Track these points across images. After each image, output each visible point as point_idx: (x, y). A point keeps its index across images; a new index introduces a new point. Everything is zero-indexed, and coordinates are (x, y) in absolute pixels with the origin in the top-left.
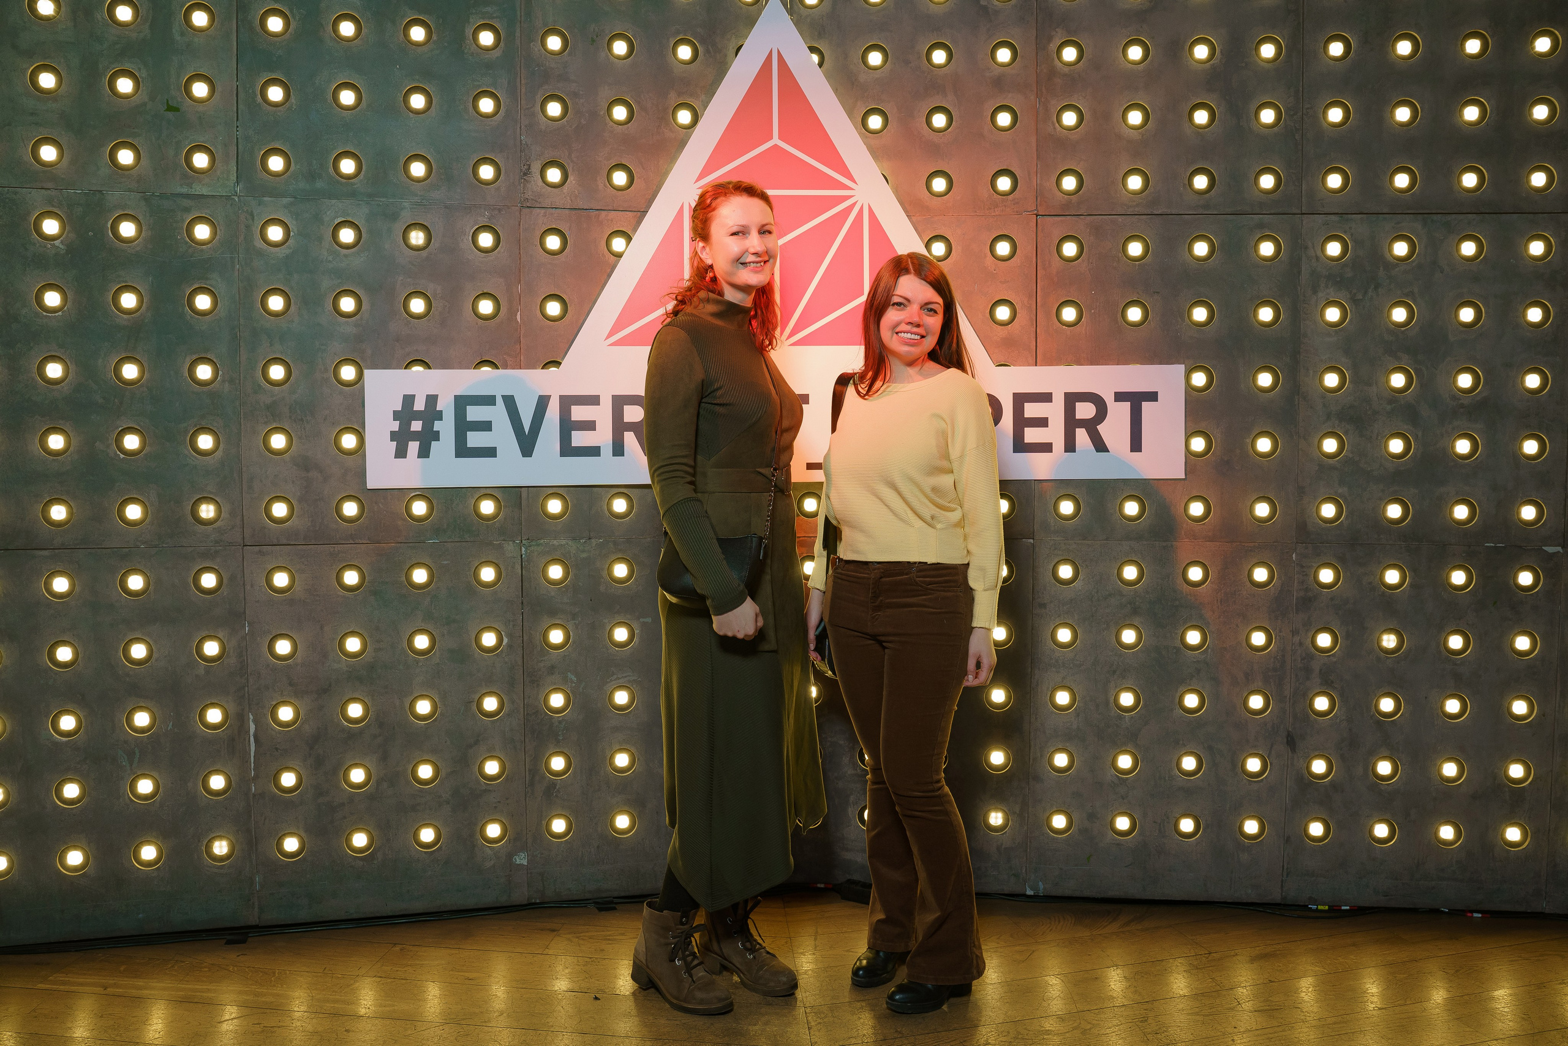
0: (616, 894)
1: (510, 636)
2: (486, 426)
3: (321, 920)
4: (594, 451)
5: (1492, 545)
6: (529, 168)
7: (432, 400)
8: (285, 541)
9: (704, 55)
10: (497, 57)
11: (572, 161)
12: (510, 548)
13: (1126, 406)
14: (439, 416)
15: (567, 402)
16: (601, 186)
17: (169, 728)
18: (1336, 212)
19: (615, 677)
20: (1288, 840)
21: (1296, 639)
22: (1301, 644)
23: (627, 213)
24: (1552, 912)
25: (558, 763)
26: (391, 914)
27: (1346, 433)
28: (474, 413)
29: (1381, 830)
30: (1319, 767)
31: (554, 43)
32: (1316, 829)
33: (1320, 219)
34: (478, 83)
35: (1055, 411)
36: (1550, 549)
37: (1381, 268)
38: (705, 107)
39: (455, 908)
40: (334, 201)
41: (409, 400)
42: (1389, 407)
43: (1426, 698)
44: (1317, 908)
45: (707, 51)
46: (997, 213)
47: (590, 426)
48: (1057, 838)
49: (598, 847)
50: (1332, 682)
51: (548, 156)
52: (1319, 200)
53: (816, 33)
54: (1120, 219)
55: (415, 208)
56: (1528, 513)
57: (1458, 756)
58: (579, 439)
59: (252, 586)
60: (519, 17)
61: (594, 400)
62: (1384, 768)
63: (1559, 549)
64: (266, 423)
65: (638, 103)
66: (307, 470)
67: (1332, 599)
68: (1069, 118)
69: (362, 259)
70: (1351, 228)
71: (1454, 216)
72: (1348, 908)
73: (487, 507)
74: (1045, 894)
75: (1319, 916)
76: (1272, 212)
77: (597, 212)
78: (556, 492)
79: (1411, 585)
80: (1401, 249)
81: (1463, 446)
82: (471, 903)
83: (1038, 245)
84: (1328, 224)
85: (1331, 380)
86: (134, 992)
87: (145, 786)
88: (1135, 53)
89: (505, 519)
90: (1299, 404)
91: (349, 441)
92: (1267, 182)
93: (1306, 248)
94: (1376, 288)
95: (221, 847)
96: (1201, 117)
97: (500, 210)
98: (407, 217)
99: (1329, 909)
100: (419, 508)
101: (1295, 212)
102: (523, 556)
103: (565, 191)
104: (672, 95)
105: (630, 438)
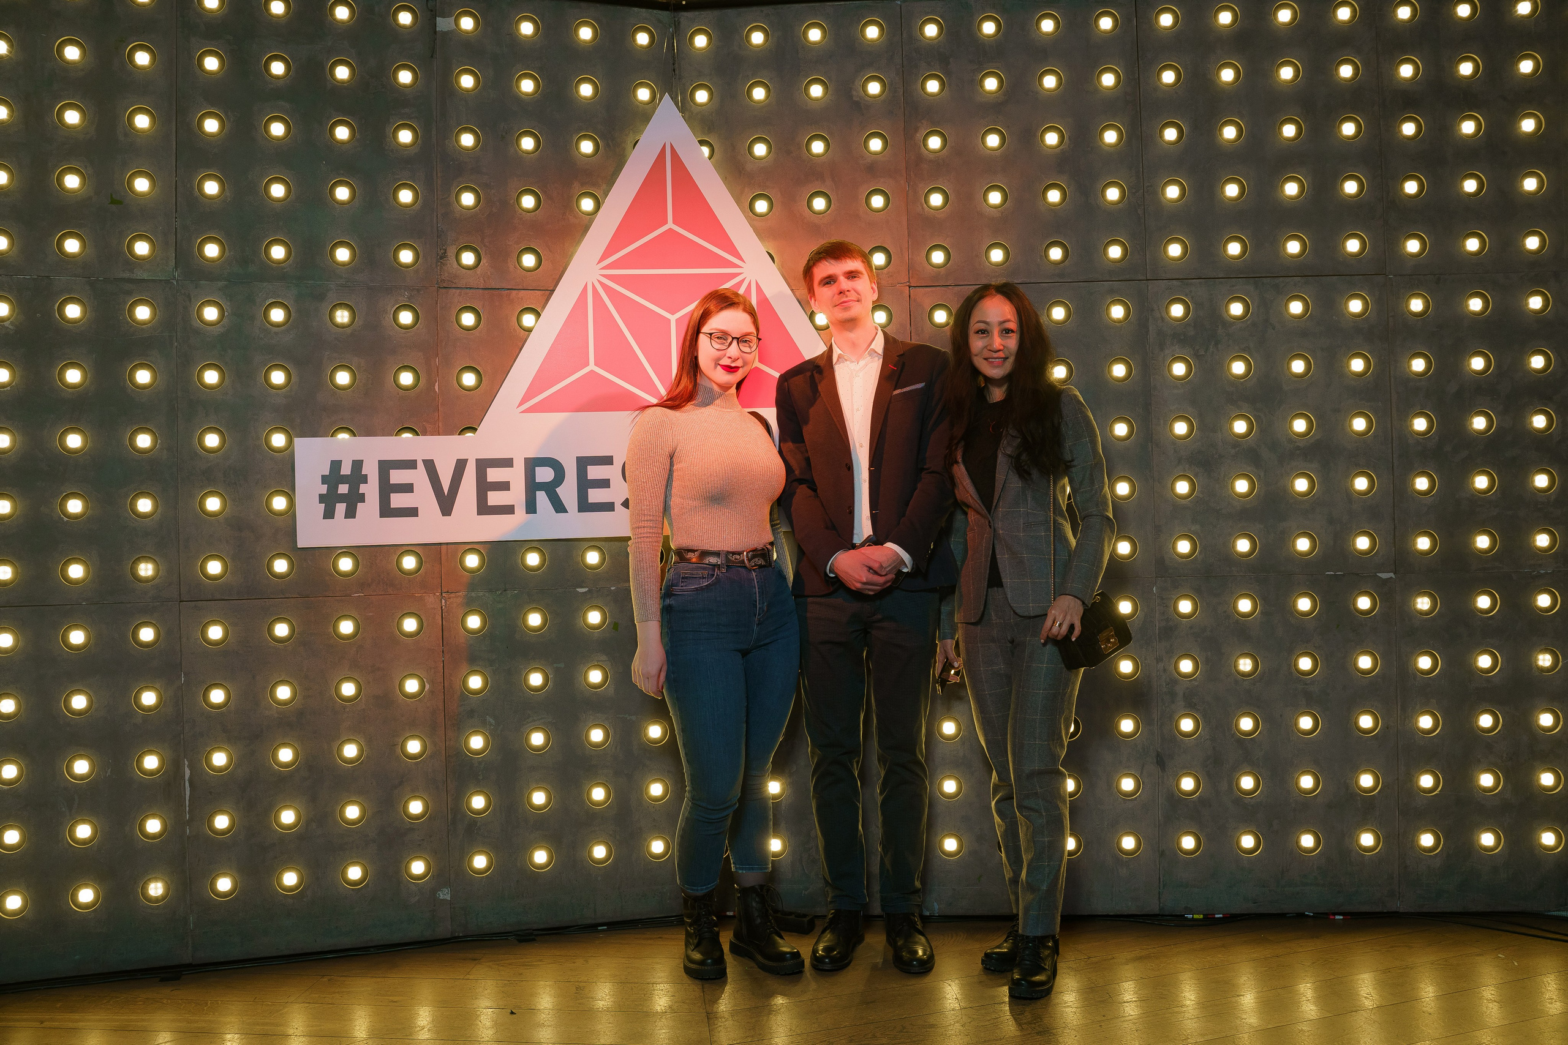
0: (535, 927)
1: (432, 682)
2: (408, 488)
3: (253, 957)
4: (509, 510)
5: (1332, 573)
6: (445, 253)
8: (218, 597)
9: (605, 149)
10: (415, 154)
11: (485, 246)
12: (431, 600)
14: (364, 479)
15: (483, 465)
16: (511, 267)
17: (107, 775)
18: (1178, 277)
19: (531, 719)
20: (1162, 854)
21: (1161, 666)
22: (1165, 670)
23: (536, 291)
24: (1406, 911)
25: (478, 802)
26: (320, 950)
27: (1196, 476)
28: (397, 477)
29: (1247, 841)
30: (1187, 784)
31: (467, 140)
32: (1188, 843)
33: (1163, 284)
34: (398, 177)
36: (1384, 576)
38: (606, 196)
39: (382, 943)
40: (265, 284)
41: (336, 465)
42: (1233, 451)
43: (1281, 716)
44: (1193, 917)
45: (608, 145)
47: (504, 486)
48: (949, 860)
49: (518, 881)
50: (1195, 704)
51: (463, 241)
52: (1162, 267)
53: (707, 128)
55: (340, 290)
56: (1363, 543)
57: (1313, 769)
58: (495, 498)
59: (188, 639)
60: (435, 119)
61: (508, 463)
62: (1247, 783)
63: (1392, 575)
64: (202, 488)
65: (544, 192)
66: (240, 530)
67: (1191, 628)
68: (936, 200)
69: (291, 336)
70: (1191, 292)
71: (1281, 279)
72: (1221, 916)
73: (409, 563)
74: (940, 914)
75: (1194, 924)
76: (1120, 278)
77: (508, 291)
78: (472, 547)
79: (1262, 613)
80: (1236, 309)
81: (1301, 485)
82: (396, 938)
83: (911, 313)
84: (1171, 289)
85: (1181, 428)
86: (71, 1025)
87: (84, 831)
88: (993, 141)
89: (426, 573)
90: (1152, 451)
91: (279, 503)
92: (1115, 252)
93: (1153, 310)
94: (1216, 344)
95: (156, 888)
96: (1054, 196)
97: (418, 291)
98: (333, 297)
99: (1204, 918)
100: (346, 564)
101: (1140, 278)
102: (443, 607)
103: (478, 272)
104: (576, 185)
105: (541, 497)
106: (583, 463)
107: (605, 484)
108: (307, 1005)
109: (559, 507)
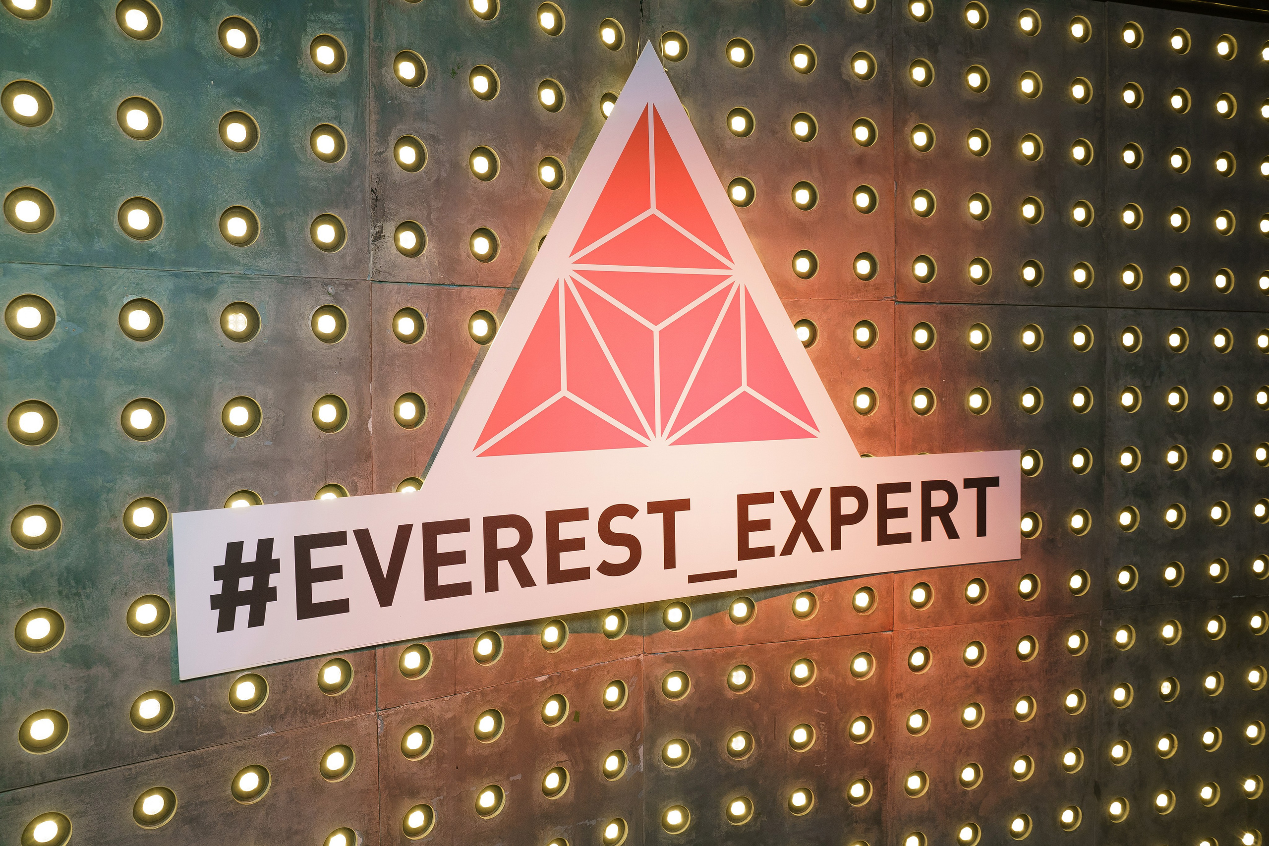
1: (366, 834)
2: (335, 573)
4: (464, 589)
5: (1237, 596)
6: (382, 232)
7: (265, 546)
8: (53, 776)
9: (571, 103)
10: (341, 83)
11: (431, 224)
12: (364, 723)
13: (974, 491)
14: (275, 566)
15: (432, 530)
16: (464, 256)
18: (1132, 306)
21: (1101, 697)
22: (1104, 701)
23: (492, 289)
27: (1137, 507)
28: (320, 558)
30: (1116, 809)
31: (407, 70)
33: (1120, 312)
34: (317, 115)
35: (912, 501)
37: (1164, 358)
40: (122, 272)
41: (235, 549)
42: (1168, 482)
43: (1192, 734)
45: (573, 98)
46: (860, 298)
47: (458, 558)
50: (1128, 732)
51: (403, 217)
52: (1119, 295)
53: (681, 89)
54: (966, 308)
55: (237, 282)
56: (1259, 566)
57: (1212, 780)
58: (447, 575)
60: (367, 33)
61: (462, 526)
62: (1162, 800)
64: (20, 606)
65: (503, 154)
66: (87, 665)
67: (1126, 656)
68: (921, 204)
69: (164, 355)
70: (1141, 321)
71: (1212, 313)
73: (333, 675)
76: (1085, 305)
77: (458, 288)
78: (414, 644)
79: (1183, 637)
80: (1175, 340)
81: (1216, 513)
83: (896, 332)
84: (1126, 318)
85: (1126, 459)
88: (976, 144)
89: (357, 687)
90: (1104, 483)
91: (146, 614)
92: (1080, 276)
93: (1110, 337)
94: (1160, 376)
96: (1029, 211)
97: (346, 286)
98: (227, 294)
100: (246, 691)
101: (1102, 305)
102: (379, 730)
103: (423, 261)
104: (539, 147)
105: (504, 568)
106: (554, 519)
107: (578, 544)
109: (525, 580)
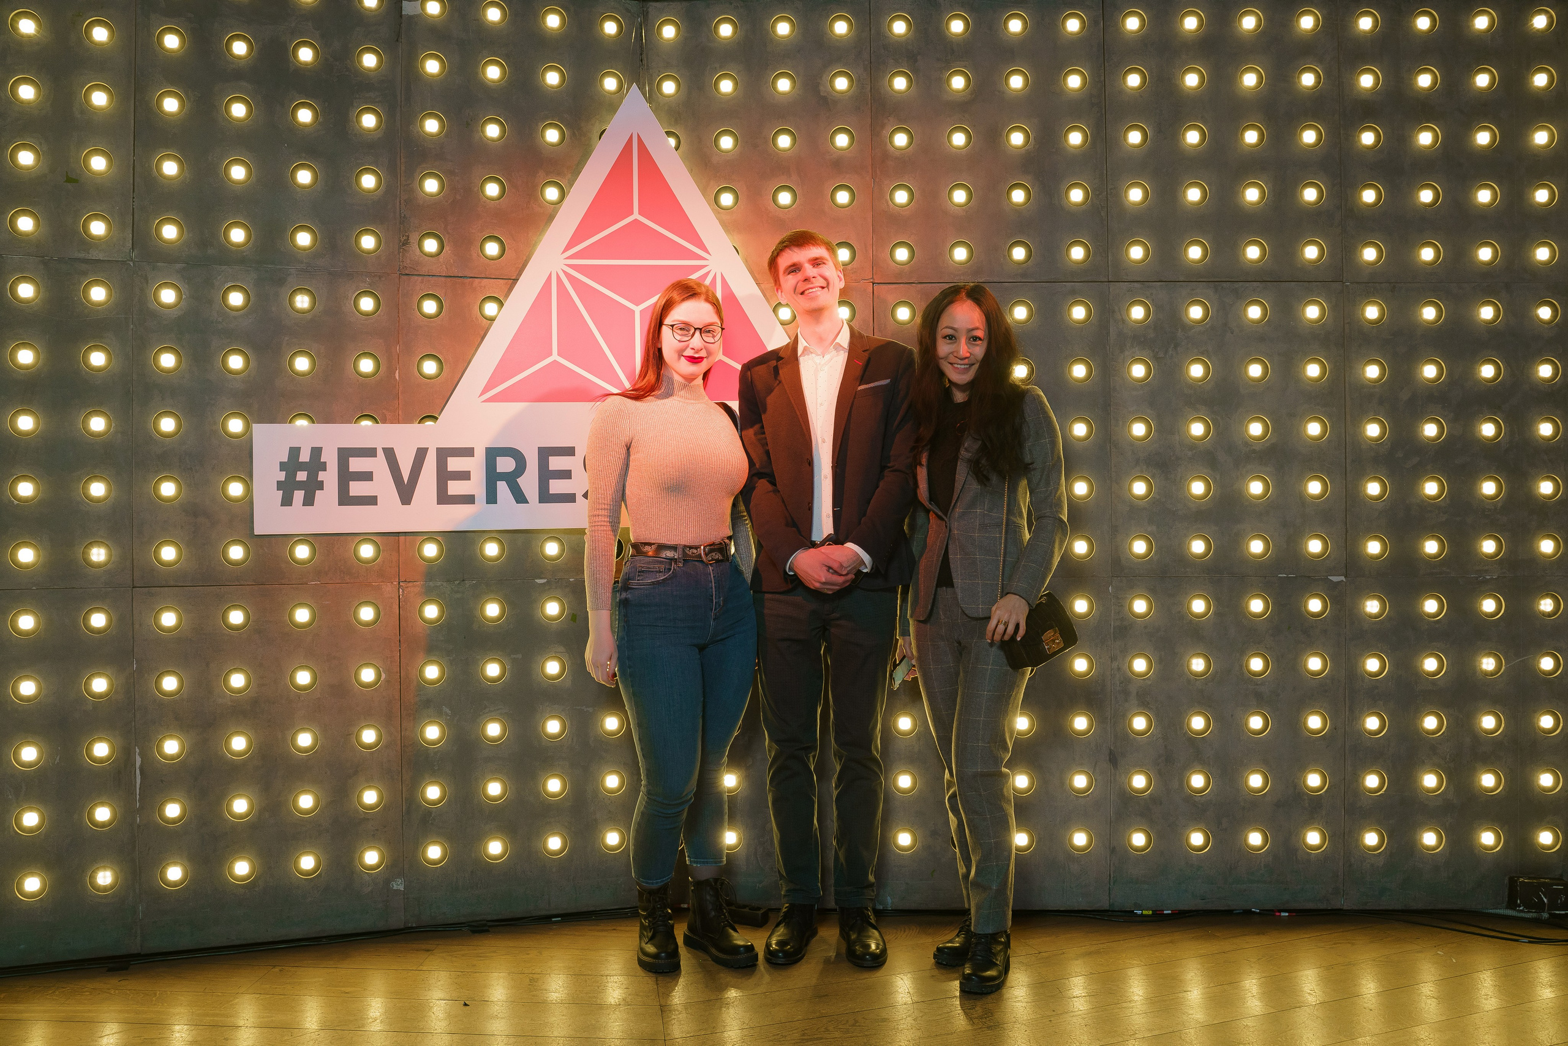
0: (489, 918)
1: (388, 672)
3: (203, 947)
5: (1284, 575)
6: (408, 239)
8: (172, 583)
9: (571, 138)
10: (379, 139)
11: (448, 233)
12: (389, 589)
16: (474, 255)
17: (56, 762)
18: (1139, 280)
19: (487, 710)
20: (1113, 850)
21: (1115, 665)
22: (1119, 669)
23: (499, 280)
24: (1349, 908)
25: (433, 792)
26: (271, 940)
27: (1153, 477)
29: (1197, 839)
30: (1139, 781)
31: (432, 126)
32: (1139, 839)
33: (1125, 286)
34: (360, 161)
36: (1335, 579)
38: (572, 186)
39: (334, 933)
40: (224, 267)
42: (1190, 453)
43: (1232, 715)
44: (1142, 913)
45: (574, 134)
48: (903, 855)
49: (472, 872)
50: (1148, 703)
51: (426, 227)
52: (1124, 270)
53: (674, 120)
55: (300, 274)
56: (1315, 546)
57: (1262, 768)
59: (140, 625)
60: (399, 103)
62: (1197, 781)
63: (1343, 578)
64: (156, 472)
65: (508, 180)
66: (196, 516)
67: (1146, 627)
68: (901, 197)
69: (250, 321)
70: (1152, 294)
71: (1241, 284)
72: (1170, 912)
73: (367, 551)
74: (893, 908)
75: (1143, 921)
76: (1082, 280)
77: (471, 279)
78: (431, 536)
79: (1216, 613)
80: (1196, 312)
81: (1256, 488)
82: (349, 928)
83: (875, 310)
84: (1131, 291)
85: (1139, 429)
86: (16, 1016)
87: (30, 819)
88: (959, 139)
89: (384, 562)
90: (1111, 452)
91: (236, 489)
92: (1077, 253)
93: (1114, 312)
94: (1176, 347)
95: (105, 877)
96: (1018, 196)
97: (380, 277)
98: (293, 282)
99: (1152, 914)
100: (302, 552)
101: (1102, 280)
102: (401, 597)
103: (441, 260)
104: (541, 174)
108: (258, 996)
